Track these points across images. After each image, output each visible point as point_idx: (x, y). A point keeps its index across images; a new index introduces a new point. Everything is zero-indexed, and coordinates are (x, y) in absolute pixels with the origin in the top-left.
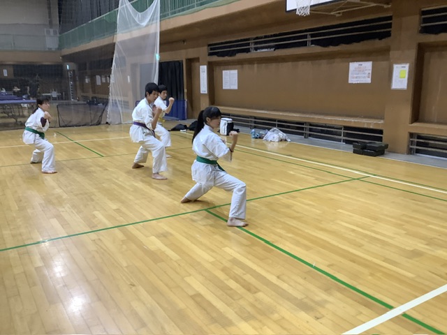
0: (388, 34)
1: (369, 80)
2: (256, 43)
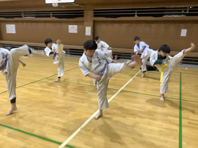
0: (83, 16)
2: (25, 14)
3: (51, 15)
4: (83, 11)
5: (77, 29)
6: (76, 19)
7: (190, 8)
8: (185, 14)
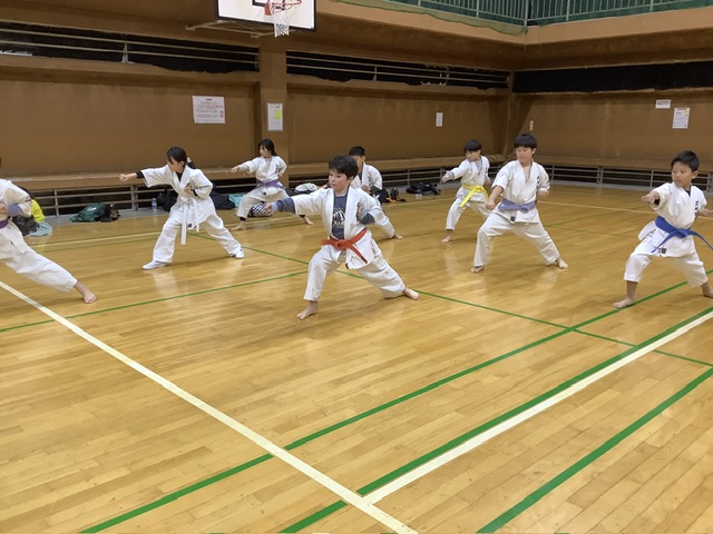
1: (222, 120)
3: (125, 51)
4: (256, 50)
5: (223, 109)
7: (451, 69)
8: (443, 81)
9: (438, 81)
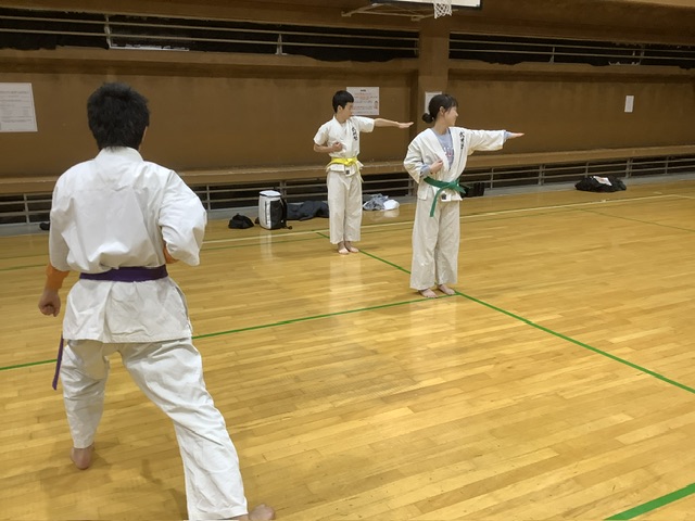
1: (376, 112)
2: (115, 29)
3: (280, 42)
4: (416, 35)
5: (378, 99)
6: (390, 65)
7: (647, 46)
8: (636, 60)
9: (629, 61)
